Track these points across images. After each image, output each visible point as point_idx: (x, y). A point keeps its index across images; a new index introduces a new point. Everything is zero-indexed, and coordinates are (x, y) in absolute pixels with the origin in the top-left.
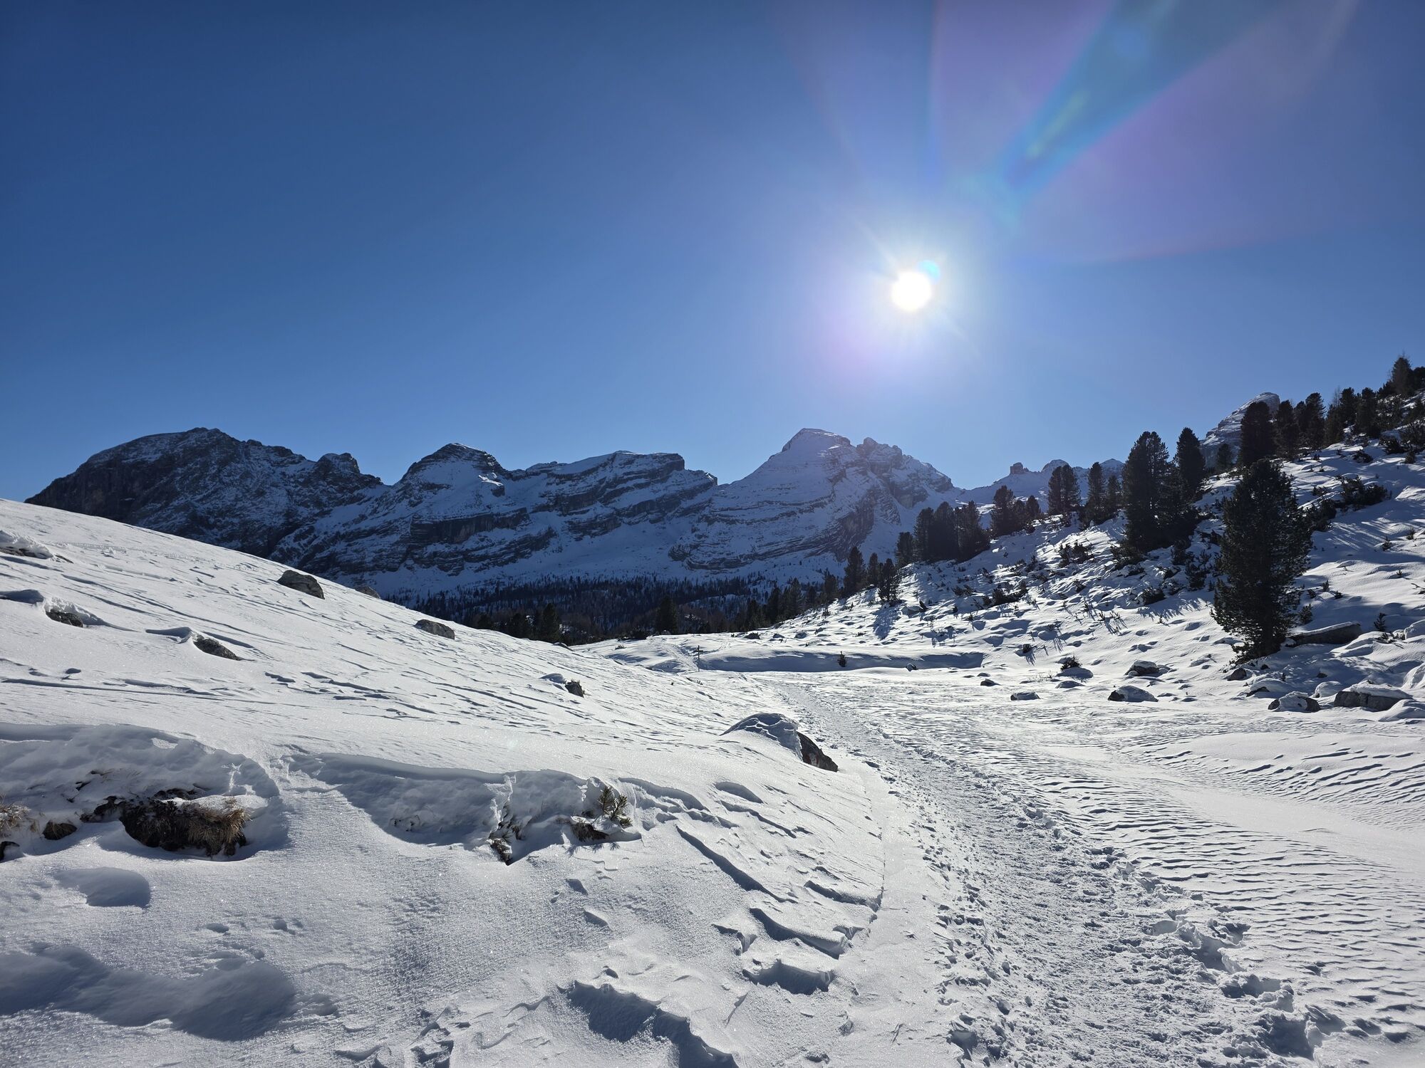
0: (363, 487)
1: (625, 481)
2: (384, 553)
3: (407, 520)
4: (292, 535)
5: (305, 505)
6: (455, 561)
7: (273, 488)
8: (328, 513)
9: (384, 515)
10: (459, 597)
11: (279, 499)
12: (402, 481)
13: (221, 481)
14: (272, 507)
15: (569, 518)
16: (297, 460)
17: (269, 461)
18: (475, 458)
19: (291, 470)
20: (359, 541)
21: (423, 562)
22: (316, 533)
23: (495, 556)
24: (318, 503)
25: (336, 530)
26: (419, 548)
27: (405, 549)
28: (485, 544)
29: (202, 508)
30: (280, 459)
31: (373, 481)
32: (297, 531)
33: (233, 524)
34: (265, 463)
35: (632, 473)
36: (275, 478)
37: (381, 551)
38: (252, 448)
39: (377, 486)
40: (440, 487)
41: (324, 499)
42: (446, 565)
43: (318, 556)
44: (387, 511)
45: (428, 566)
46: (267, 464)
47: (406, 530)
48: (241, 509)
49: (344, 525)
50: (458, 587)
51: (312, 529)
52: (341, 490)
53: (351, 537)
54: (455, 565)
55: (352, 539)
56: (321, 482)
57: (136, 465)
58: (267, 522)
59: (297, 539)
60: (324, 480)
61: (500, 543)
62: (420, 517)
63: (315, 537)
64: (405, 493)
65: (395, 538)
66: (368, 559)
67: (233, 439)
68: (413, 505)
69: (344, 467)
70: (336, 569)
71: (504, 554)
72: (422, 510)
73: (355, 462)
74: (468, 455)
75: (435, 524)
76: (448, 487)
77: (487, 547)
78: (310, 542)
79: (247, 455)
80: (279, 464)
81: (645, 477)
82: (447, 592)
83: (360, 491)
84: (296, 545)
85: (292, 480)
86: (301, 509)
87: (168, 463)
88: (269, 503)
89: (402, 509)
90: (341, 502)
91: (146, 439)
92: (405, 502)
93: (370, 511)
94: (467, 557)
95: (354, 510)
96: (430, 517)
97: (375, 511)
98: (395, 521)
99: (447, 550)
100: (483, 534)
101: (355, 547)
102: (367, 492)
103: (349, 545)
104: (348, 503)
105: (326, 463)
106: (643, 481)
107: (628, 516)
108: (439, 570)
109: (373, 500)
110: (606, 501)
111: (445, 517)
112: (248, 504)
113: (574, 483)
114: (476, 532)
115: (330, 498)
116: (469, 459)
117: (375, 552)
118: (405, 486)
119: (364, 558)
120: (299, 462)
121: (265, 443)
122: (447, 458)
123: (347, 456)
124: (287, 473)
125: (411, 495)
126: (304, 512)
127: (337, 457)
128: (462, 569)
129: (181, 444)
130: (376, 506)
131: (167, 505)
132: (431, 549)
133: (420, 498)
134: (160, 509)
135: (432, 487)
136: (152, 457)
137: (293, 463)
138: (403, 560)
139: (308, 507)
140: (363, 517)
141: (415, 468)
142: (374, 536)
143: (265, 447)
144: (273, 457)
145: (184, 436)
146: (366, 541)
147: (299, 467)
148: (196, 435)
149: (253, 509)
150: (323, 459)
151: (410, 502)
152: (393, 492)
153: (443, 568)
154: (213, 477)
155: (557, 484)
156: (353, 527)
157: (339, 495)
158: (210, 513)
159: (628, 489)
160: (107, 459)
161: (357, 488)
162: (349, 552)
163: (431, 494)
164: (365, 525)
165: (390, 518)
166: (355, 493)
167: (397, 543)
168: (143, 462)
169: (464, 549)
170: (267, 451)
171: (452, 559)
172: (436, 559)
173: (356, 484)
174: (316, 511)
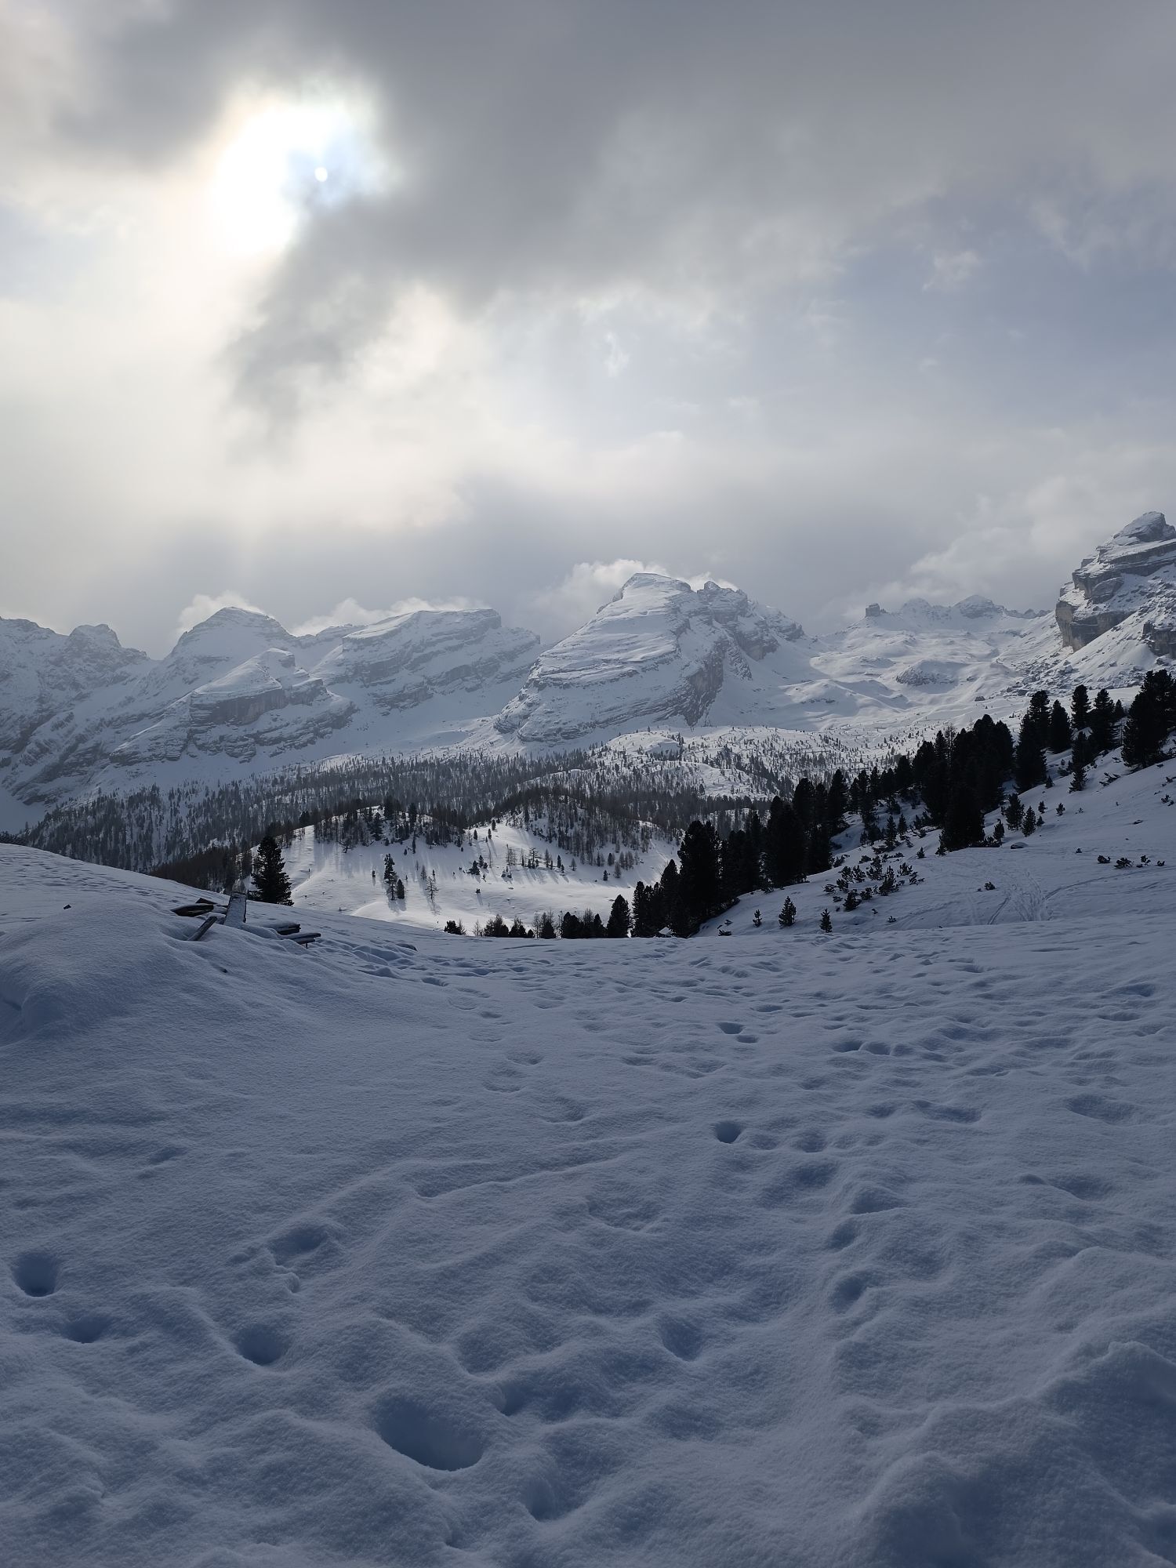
0: (127, 664)
1: (433, 644)
2: (161, 740)
3: (183, 700)
4: (49, 724)
5: (60, 687)
6: (246, 745)
7: (19, 669)
8: (88, 696)
9: (155, 696)
10: (255, 788)
11: (29, 682)
12: (172, 655)
14: (22, 692)
15: (372, 689)
16: (44, 635)
17: (11, 637)
18: (256, 623)
19: (39, 646)
20: (129, 727)
21: (208, 748)
22: (76, 720)
23: (292, 738)
24: (75, 685)
25: (99, 716)
26: (202, 732)
27: (185, 734)
28: (278, 724)
30: (24, 634)
31: (138, 656)
32: (54, 719)
35: (441, 634)
36: (21, 658)
37: (157, 737)
39: (144, 662)
40: (217, 660)
41: (82, 679)
42: (236, 750)
43: (81, 747)
44: (158, 691)
45: (215, 752)
46: (8, 641)
47: (184, 712)
49: (109, 710)
50: (252, 776)
51: (71, 716)
52: (100, 668)
53: (118, 723)
54: (247, 750)
55: (119, 726)
56: (76, 660)
58: (16, 710)
59: (54, 727)
60: (79, 656)
61: (296, 722)
62: (199, 696)
63: (76, 725)
64: (177, 668)
65: (172, 722)
66: (142, 748)
68: (188, 682)
69: (102, 641)
70: (106, 761)
71: (301, 734)
72: (200, 688)
73: (114, 634)
74: (248, 620)
75: (219, 703)
76: (227, 659)
77: (281, 727)
78: (70, 731)
80: (23, 641)
81: (457, 638)
82: (240, 781)
83: (124, 669)
84: (54, 735)
85: (41, 659)
86: (56, 692)
88: (17, 688)
89: (176, 688)
90: (102, 683)
92: (179, 679)
93: (137, 692)
94: (259, 740)
95: (118, 692)
96: (210, 696)
97: (144, 692)
98: (170, 702)
99: (234, 733)
100: (275, 712)
101: (125, 735)
102: (133, 670)
103: (118, 733)
104: (110, 684)
105: (79, 637)
106: (455, 642)
107: (441, 684)
108: (227, 756)
109: (139, 678)
110: (414, 667)
111: (229, 695)
113: (374, 649)
114: (266, 711)
115: (88, 679)
116: (250, 625)
117: (150, 740)
118: (177, 661)
119: (137, 747)
120: (48, 637)
122: (223, 625)
123: (103, 628)
124: (34, 650)
125: (184, 671)
126: (59, 696)
127: (91, 629)
128: (254, 754)
130: (144, 685)
132: (216, 732)
133: (196, 674)
135: (208, 660)
137: (41, 638)
138: (185, 748)
139: (64, 689)
140: (130, 699)
141: (186, 639)
142: (146, 721)
144: (16, 633)
146: (137, 728)
147: (47, 643)
150: (75, 632)
151: (184, 679)
152: (162, 668)
153: (232, 755)
155: (355, 651)
156: (120, 712)
157: (98, 674)
159: (439, 652)
161: (120, 665)
162: (119, 741)
163: (208, 668)
164: (133, 709)
165: (162, 698)
166: (118, 671)
167: (175, 728)
169: (255, 732)
170: (10, 626)
171: (242, 743)
172: (223, 744)
173: (117, 660)
174: (74, 694)
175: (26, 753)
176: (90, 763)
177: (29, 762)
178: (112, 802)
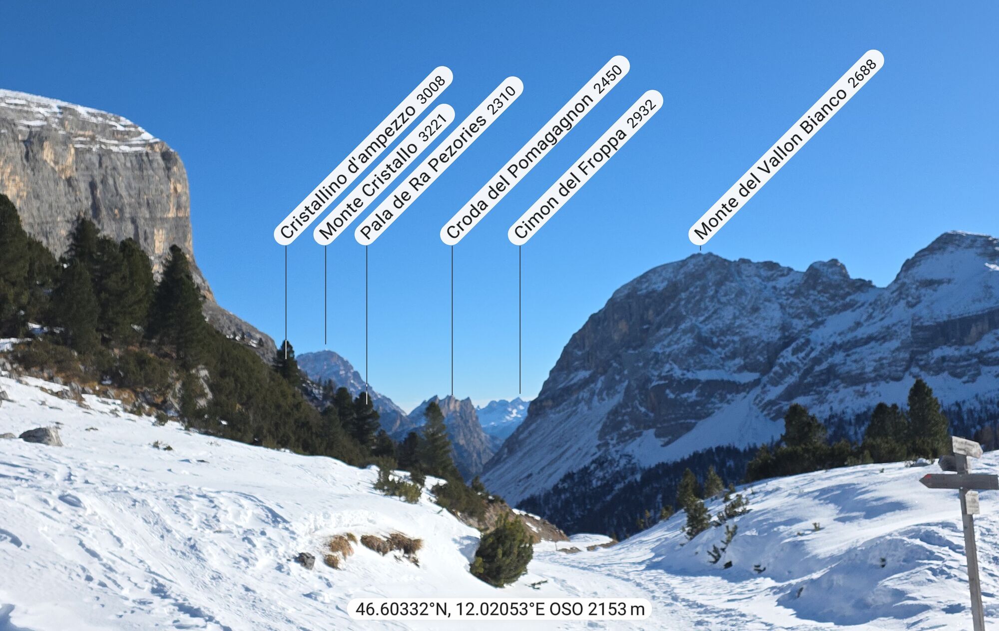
0: (855, 292)
2: (884, 361)
3: (906, 322)
4: (790, 349)
5: (798, 316)
6: (969, 365)
7: (767, 303)
8: (822, 323)
9: (882, 319)
10: (978, 407)
11: (773, 314)
12: (895, 281)
13: (719, 302)
14: (768, 322)
16: (785, 272)
17: (759, 276)
18: (978, 244)
19: (781, 283)
20: (858, 350)
21: (930, 369)
22: (812, 345)
24: (812, 314)
25: (832, 340)
26: (924, 353)
27: (907, 355)
29: (705, 329)
30: (770, 273)
31: (864, 285)
32: (794, 345)
33: (734, 342)
34: (756, 279)
36: (767, 293)
37: (881, 359)
38: (743, 266)
39: (870, 289)
40: (940, 282)
41: (817, 309)
42: (959, 370)
43: (817, 368)
44: (883, 315)
45: (937, 373)
46: (758, 280)
47: (906, 334)
48: (740, 326)
49: (840, 334)
50: (977, 396)
51: (808, 341)
52: (832, 298)
53: (848, 347)
54: (969, 371)
56: (811, 292)
57: (648, 295)
58: (765, 338)
59: (795, 352)
60: (814, 288)
62: (920, 318)
63: (812, 349)
64: (901, 293)
65: (895, 344)
66: (868, 370)
67: (725, 260)
68: (911, 305)
69: (833, 273)
70: (838, 381)
72: (922, 310)
73: (843, 267)
74: (969, 242)
75: (939, 324)
76: (949, 281)
78: (808, 355)
79: (739, 273)
80: (769, 279)
82: (964, 402)
83: (852, 297)
84: (794, 359)
85: (783, 293)
86: (795, 322)
87: (674, 289)
88: (764, 319)
89: (900, 312)
90: (834, 311)
91: (653, 271)
92: (902, 303)
93: (865, 317)
94: (983, 360)
95: (848, 318)
96: (931, 318)
97: (870, 317)
98: (894, 325)
99: (957, 353)
101: (854, 357)
102: (860, 297)
103: (848, 355)
104: (841, 311)
105: (814, 272)
108: (950, 377)
109: (866, 305)
111: (949, 316)
112: (745, 321)
114: (990, 330)
115: (822, 308)
116: (971, 246)
117: (875, 361)
118: (900, 286)
119: (863, 368)
120: (788, 274)
121: (755, 260)
122: (944, 249)
123: (834, 262)
124: (778, 286)
125: (907, 296)
126: (798, 325)
127: (823, 264)
128: (979, 374)
129: (682, 271)
130: (871, 310)
131: (676, 328)
132: (937, 353)
133: (919, 297)
134: (671, 333)
135: (930, 283)
136: (660, 286)
137: (782, 275)
138: (907, 368)
139: (801, 318)
140: (858, 324)
141: (908, 265)
142: (873, 344)
143: (754, 264)
144: (764, 273)
145: (684, 263)
146: (865, 349)
147: (788, 279)
148: (693, 261)
149: (750, 325)
150: (811, 267)
151: (908, 303)
152: (887, 294)
153: (955, 375)
154: (712, 298)
156: (850, 336)
157: (831, 303)
158: (713, 333)
160: (626, 292)
161: (849, 294)
162: (849, 363)
163: (930, 291)
164: (862, 333)
165: (888, 322)
166: (848, 299)
167: (898, 349)
168: (654, 291)
169: (978, 351)
170: (757, 267)
171: (965, 363)
172: (945, 364)
173: (847, 290)
174: (811, 322)
175: (771, 374)
176: (825, 383)
177: (775, 383)
178: (841, 420)
